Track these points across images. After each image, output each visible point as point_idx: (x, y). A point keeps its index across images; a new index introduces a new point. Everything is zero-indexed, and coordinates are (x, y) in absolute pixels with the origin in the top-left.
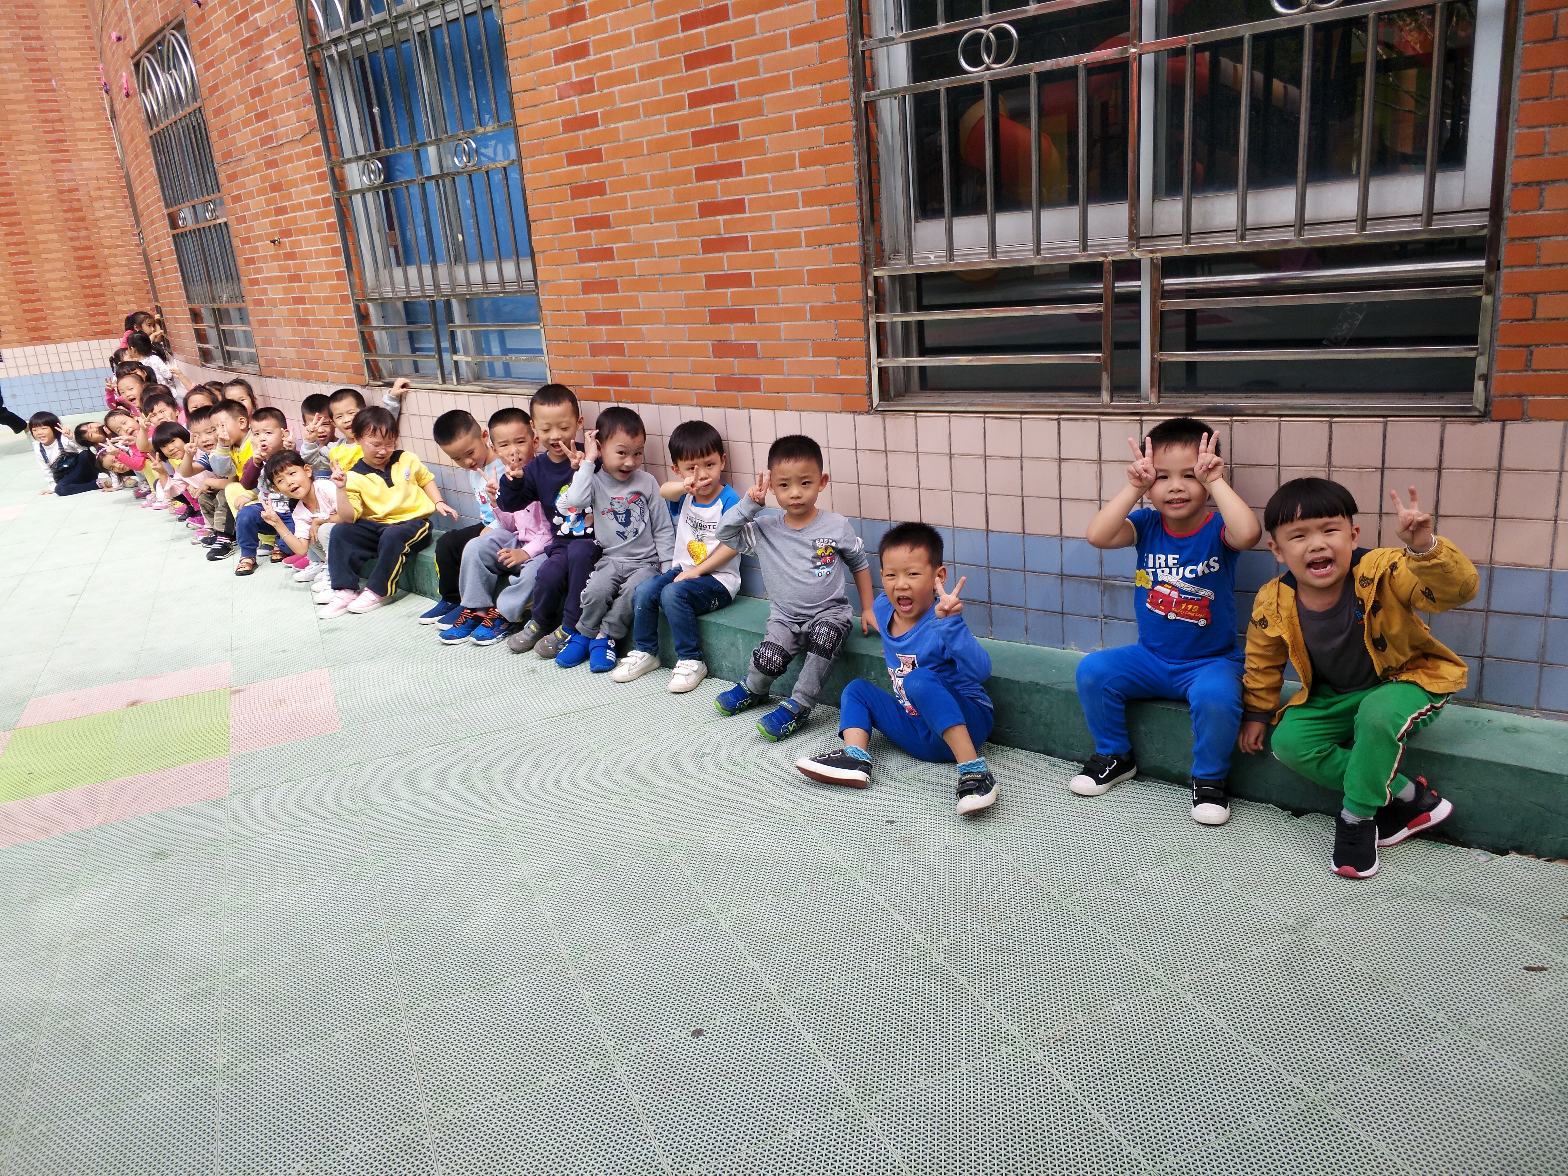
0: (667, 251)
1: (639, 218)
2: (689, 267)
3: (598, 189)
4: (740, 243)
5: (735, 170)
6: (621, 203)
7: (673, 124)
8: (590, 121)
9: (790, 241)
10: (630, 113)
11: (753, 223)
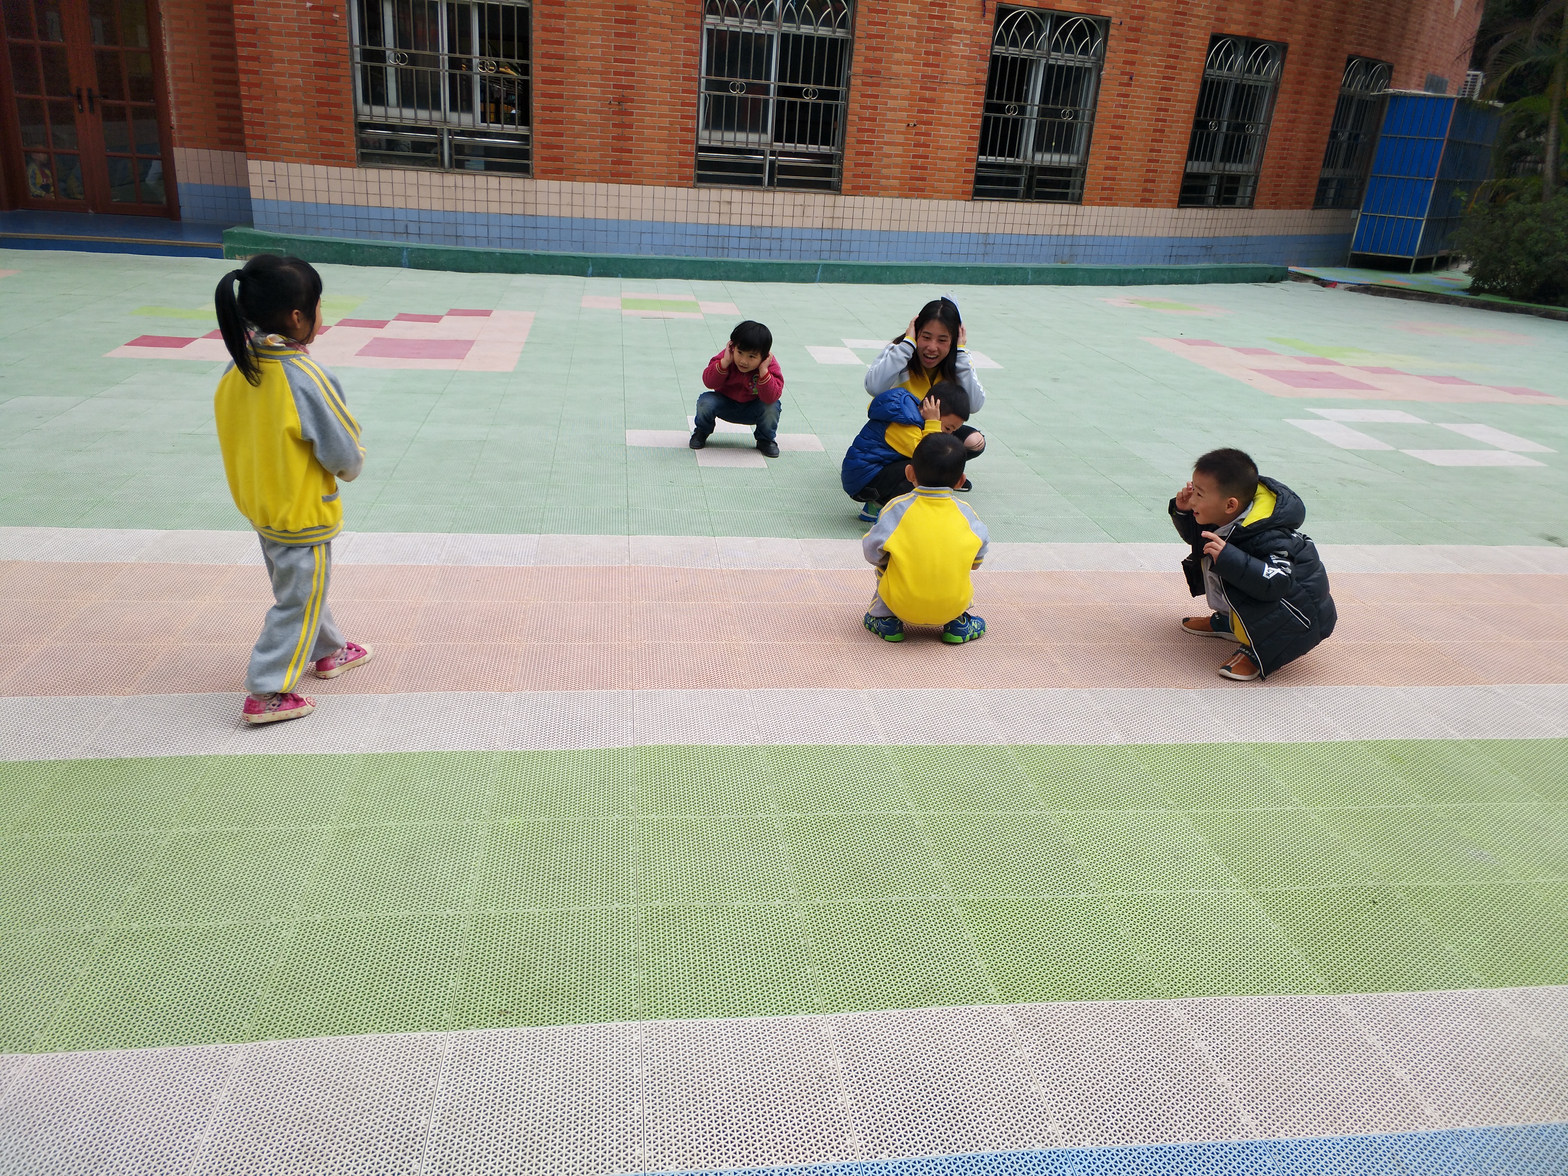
0: (1137, 160)
1: (1131, 149)
2: (1142, 166)
3: (1121, 138)
4: (1157, 161)
5: (1161, 141)
6: (1127, 144)
7: (1149, 125)
8: (1124, 117)
9: (1170, 162)
10: (1137, 118)
11: (1162, 156)
